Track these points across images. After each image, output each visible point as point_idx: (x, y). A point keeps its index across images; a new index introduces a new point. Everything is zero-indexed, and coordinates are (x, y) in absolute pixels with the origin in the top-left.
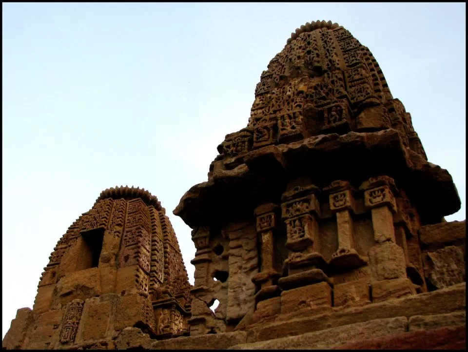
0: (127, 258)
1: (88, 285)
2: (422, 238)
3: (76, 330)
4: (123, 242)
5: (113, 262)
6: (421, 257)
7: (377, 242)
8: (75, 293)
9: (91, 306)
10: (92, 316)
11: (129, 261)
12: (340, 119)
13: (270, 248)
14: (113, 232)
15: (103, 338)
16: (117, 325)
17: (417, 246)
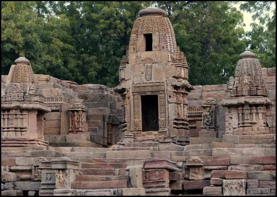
0: (163, 48)
1: (152, 58)
2: (266, 114)
3: (151, 75)
4: (160, 39)
5: (158, 48)
6: (266, 118)
7: (259, 119)
8: (146, 60)
9: (155, 68)
10: (156, 72)
11: (164, 49)
12: (254, 93)
13: (241, 117)
14: (156, 35)
15: (162, 80)
16: (166, 76)
17: (265, 115)
